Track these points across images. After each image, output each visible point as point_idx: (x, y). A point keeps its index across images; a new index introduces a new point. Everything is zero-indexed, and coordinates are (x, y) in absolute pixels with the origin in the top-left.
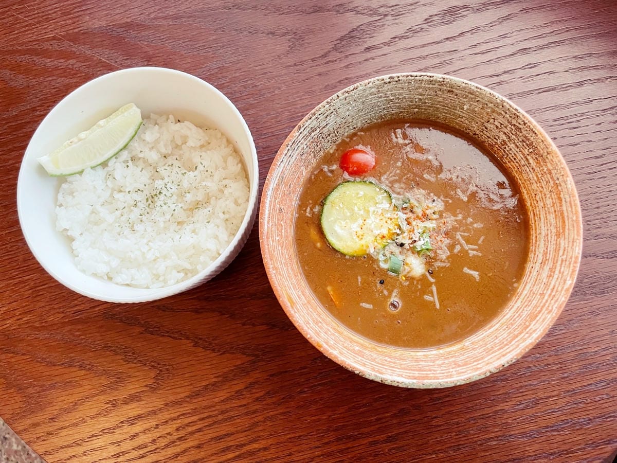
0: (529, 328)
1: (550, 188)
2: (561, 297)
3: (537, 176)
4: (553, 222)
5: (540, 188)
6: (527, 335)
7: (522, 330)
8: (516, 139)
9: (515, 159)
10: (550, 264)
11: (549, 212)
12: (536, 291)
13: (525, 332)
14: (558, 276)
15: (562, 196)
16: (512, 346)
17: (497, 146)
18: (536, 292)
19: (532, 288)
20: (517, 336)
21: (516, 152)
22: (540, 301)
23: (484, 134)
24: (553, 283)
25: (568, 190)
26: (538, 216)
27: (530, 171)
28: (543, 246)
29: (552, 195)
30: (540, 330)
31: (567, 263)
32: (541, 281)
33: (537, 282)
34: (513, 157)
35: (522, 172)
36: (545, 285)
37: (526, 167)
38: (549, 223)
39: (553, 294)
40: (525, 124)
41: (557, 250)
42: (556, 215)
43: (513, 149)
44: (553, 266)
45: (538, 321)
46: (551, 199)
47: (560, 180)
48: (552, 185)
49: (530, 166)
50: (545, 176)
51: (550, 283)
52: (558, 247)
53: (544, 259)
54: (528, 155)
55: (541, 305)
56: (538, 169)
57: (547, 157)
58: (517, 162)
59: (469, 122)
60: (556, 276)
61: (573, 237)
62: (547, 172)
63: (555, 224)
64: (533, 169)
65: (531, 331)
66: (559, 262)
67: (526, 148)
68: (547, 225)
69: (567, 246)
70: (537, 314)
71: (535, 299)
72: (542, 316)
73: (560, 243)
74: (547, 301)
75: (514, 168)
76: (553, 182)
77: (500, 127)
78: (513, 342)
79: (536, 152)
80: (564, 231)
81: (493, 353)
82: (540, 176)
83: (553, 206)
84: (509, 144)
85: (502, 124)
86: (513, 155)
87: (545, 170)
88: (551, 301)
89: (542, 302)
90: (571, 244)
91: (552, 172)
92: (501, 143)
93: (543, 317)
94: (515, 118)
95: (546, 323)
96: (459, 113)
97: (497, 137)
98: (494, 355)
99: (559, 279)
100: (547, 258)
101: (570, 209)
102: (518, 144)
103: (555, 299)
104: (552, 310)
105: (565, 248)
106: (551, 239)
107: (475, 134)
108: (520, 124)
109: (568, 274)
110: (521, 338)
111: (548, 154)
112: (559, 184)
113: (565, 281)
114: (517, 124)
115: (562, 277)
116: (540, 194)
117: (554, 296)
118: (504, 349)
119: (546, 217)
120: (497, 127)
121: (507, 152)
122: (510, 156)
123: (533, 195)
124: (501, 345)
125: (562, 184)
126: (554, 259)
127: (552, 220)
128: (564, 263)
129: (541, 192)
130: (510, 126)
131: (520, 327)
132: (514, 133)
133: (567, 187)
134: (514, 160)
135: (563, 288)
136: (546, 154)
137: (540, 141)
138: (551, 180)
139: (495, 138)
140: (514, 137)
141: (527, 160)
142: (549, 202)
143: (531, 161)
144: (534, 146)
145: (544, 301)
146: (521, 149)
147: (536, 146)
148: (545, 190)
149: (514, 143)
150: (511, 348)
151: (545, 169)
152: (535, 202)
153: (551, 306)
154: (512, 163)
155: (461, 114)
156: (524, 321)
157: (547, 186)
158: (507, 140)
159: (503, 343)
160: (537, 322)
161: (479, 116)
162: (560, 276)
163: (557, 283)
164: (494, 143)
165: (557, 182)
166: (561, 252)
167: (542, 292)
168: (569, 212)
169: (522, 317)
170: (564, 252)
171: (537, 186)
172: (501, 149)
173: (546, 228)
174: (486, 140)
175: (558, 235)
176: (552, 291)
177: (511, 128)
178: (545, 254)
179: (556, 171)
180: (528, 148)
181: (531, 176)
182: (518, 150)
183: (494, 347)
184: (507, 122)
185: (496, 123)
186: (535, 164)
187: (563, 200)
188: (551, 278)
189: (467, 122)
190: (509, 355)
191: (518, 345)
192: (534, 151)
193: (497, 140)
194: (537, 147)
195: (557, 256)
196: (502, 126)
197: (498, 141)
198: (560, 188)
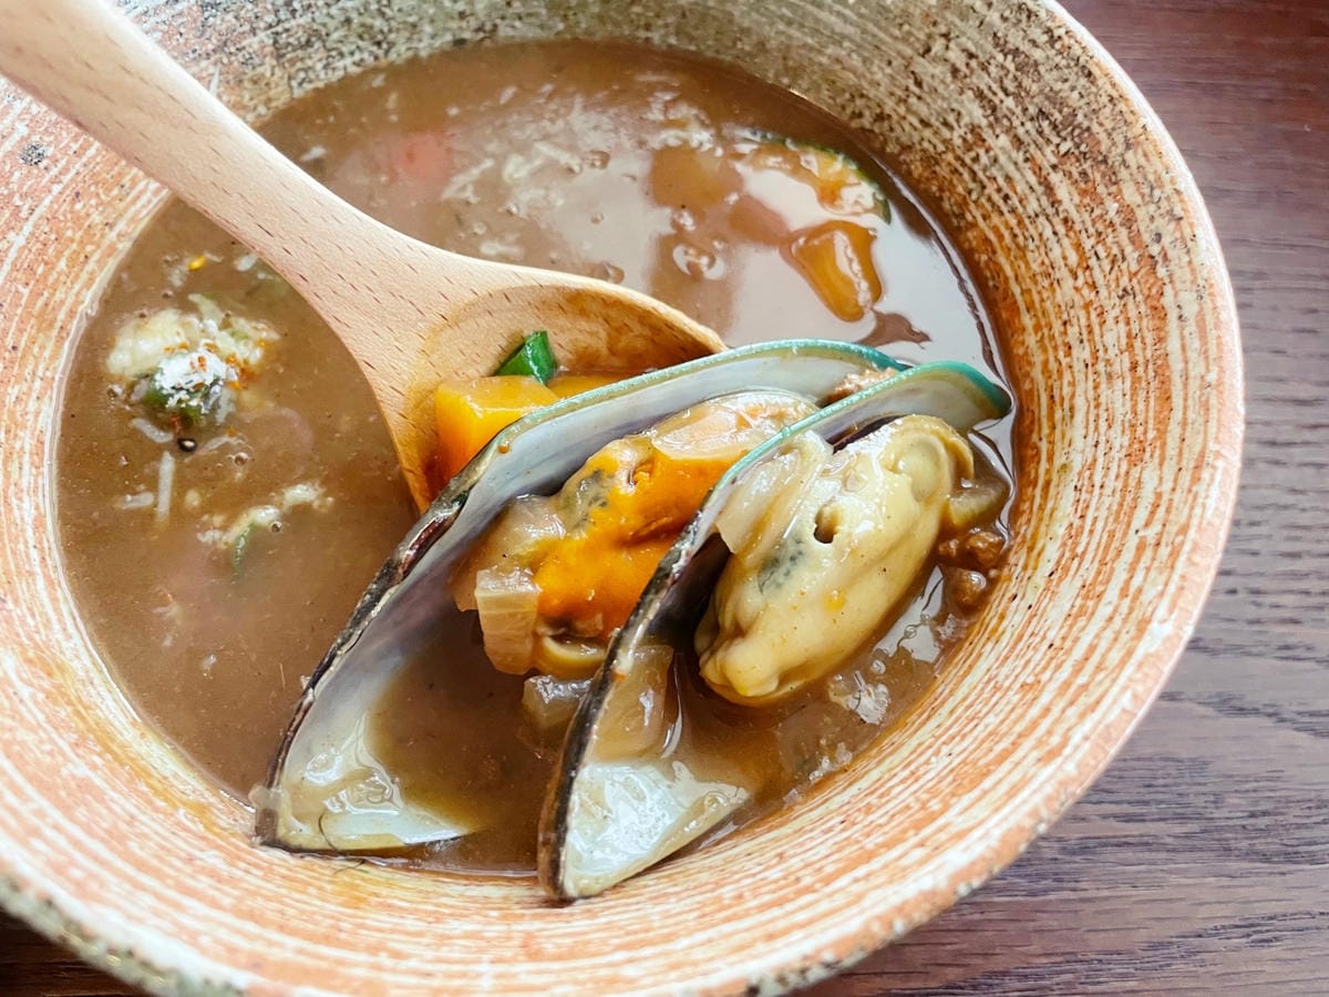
0: (941, 821)
1: (1124, 281)
2: (1115, 690)
3: (1078, 246)
4: (1121, 408)
5: (1086, 291)
6: (919, 853)
7: (905, 831)
8: (1018, 111)
9: (1006, 198)
10: (1088, 570)
11: (1110, 376)
12: (1007, 677)
13: (914, 841)
14: (1115, 611)
15: (1168, 300)
16: (830, 895)
17: (950, 157)
18: (1007, 684)
19: (993, 672)
20: (869, 856)
21: (1011, 169)
22: (1018, 711)
23: (909, 110)
24: (1086, 639)
25: (1193, 271)
26: (1066, 405)
27: (1055, 233)
28: (1070, 510)
29: (1131, 306)
30: (986, 835)
31: (1164, 551)
32: (1038, 639)
33: (1021, 645)
34: (999, 190)
35: (1026, 247)
36: (1050, 653)
37: (1042, 219)
38: (1104, 415)
39: (1082, 680)
40: (1053, 40)
41: (1124, 513)
42: (1136, 381)
43: (1002, 159)
44: (1099, 573)
45: (985, 793)
46: (1122, 325)
47: (1166, 240)
48: (1134, 267)
49: (1057, 213)
50: (1109, 240)
51: (1076, 640)
52: (1129, 498)
53: (1067, 555)
54: (1054, 167)
55: (1018, 729)
56: (1086, 216)
57: (1124, 161)
58: (1013, 211)
59: (865, 61)
60: (1104, 611)
61: (1197, 449)
62: (1117, 220)
63: (1129, 416)
64: (1066, 221)
65: (942, 837)
66: (1128, 555)
67: (1048, 141)
68: (1096, 428)
69: (1167, 486)
70: (988, 765)
71: (998, 708)
72: (1009, 772)
73: (1139, 482)
74: (1047, 711)
75: (1001, 237)
76: (1136, 255)
77: (964, 69)
78: (844, 881)
79: (1083, 148)
80: (1162, 434)
81: (728, 920)
82: (1088, 244)
83: (1130, 346)
84: (991, 141)
85: (971, 56)
86: (1001, 181)
87: (1112, 214)
88: (1063, 711)
89: (1022, 716)
90: (1186, 478)
91: (1141, 214)
92: (965, 140)
93: (1016, 777)
94: (1020, 21)
95: (1024, 802)
96: (833, 19)
97: (951, 119)
98: (727, 928)
99: (1118, 621)
100: (1080, 550)
101: (1196, 344)
102: (1021, 131)
103: (1084, 701)
104: (1063, 745)
105: (1159, 496)
106: (1105, 476)
107: (881, 117)
108: (1034, 43)
109: (1162, 594)
110: (886, 866)
111: (1128, 146)
112: (1159, 259)
113: (1143, 626)
114: (1025, 47)
115: (1131, 610)
116: (1082, 314)
117: (1085, 687)
118: (789, 907)
119: (1097, 398)
120: (955, 71)
121: (980, 175)
122: (991, 189)
123: (1057, 327)
124: (781, 888)
125: (1171, 254)
126: (1107, 548)
127: (1118, 405)
128: (1148, 553)
129: (1087, 306)
130: (1000, 57)
131: (899, 819)
132: (1011, 87)
133: (1190, 262)
134: (1001, 203)
135: (1130, 653)
136: (1121, 148)
137: (1105, 99)
138: (1129, 249)
139: (946, 124)
140: (1010, 102)
141: (1049, 189)
142: (1113, 335)
143: (1064, 191)
144: (1079, 126)
145: (1034, 711)
146: (1032, 149)
147: (1086, 124)
148: (1104, 293)
149: (1009, 130)
150: (824, 906)
151: (1113, 207)
152: (1061, 354)
153: (1060, 730)
154: (996, 219)
155: (839, 26)
156: (925, 797)
157: (1113, 276)
158: (984, 122)
159: (798, 880)
160: (979, 799)
161: (897, 33)
162: (1124, 608)
163: (1109, 634)
164: (941, 148)
165: (1155, 249)
166: (1141, 515)
167: (1030, 680)
168: (1192, 356)
169: (921, 782)
170: (1153, 513)
171: (1076, 289)
172: (964, 164)
173: (1091, 441)
174: (916, 138)
175: (1135, 456)
176: (1077, 671)
177: (1003, 67)
178: (1073, 534)
179: (1152, 208)
180: (1056, 140)
181: (1056, 252)
182: (1020, 157)
183: (747, 894)
184: (989, 47)
185: (956, 56)
186: (1077, 199)
187: (1173, 315)
188: (1082, 622)
189: (856, 61)
190: (797, 935)
191: (860, 897)
192: (1078, 146)
193: (951, 128)
194: (1088, 129)
195: (1118, 535)
196: (973, 63)
197: (956, 134)
198: (1161, 271)
